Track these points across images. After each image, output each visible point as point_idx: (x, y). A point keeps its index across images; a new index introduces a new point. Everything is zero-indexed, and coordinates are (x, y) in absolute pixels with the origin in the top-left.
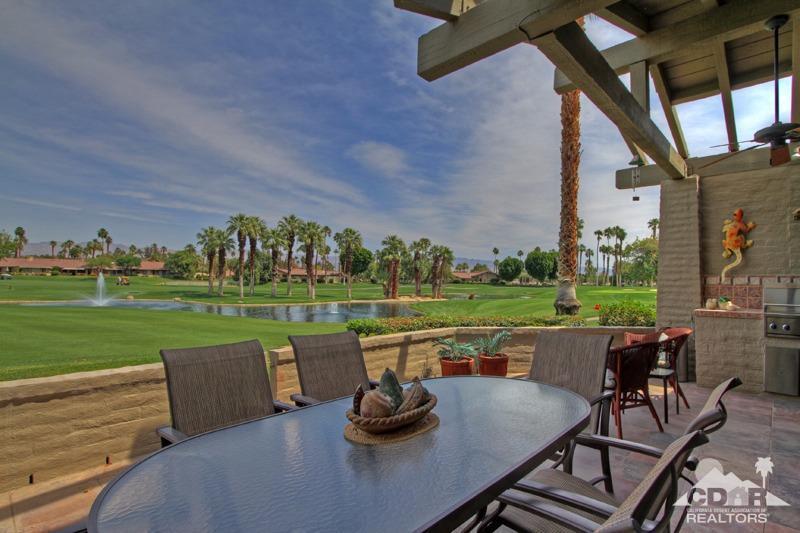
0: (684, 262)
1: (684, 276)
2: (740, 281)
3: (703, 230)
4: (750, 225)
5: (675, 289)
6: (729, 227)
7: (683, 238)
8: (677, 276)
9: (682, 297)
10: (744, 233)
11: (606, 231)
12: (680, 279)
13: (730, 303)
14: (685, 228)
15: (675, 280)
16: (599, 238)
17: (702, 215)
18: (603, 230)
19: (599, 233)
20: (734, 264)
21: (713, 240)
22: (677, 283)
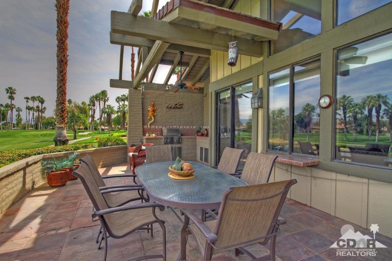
0: (137, 120)
1: (137, 125)
2: (153, 127)
3: (143, 108)
4: (155, 108)
5: (135, 130)
6: (150, 109)
7: (137, 111)
8: (135, 125)
9: (137, 133)
10: (154, 111)
11: (32, 98)
12: (136, 126)
13: (154, 135)
14: (137, 107)
15: (135, 127)
16: (27, 101)
17: (143, 103)
18: (30, 97)
19: (27, 98)
20: (152, 121)
21: (145, 113)
22: (135, 128)
